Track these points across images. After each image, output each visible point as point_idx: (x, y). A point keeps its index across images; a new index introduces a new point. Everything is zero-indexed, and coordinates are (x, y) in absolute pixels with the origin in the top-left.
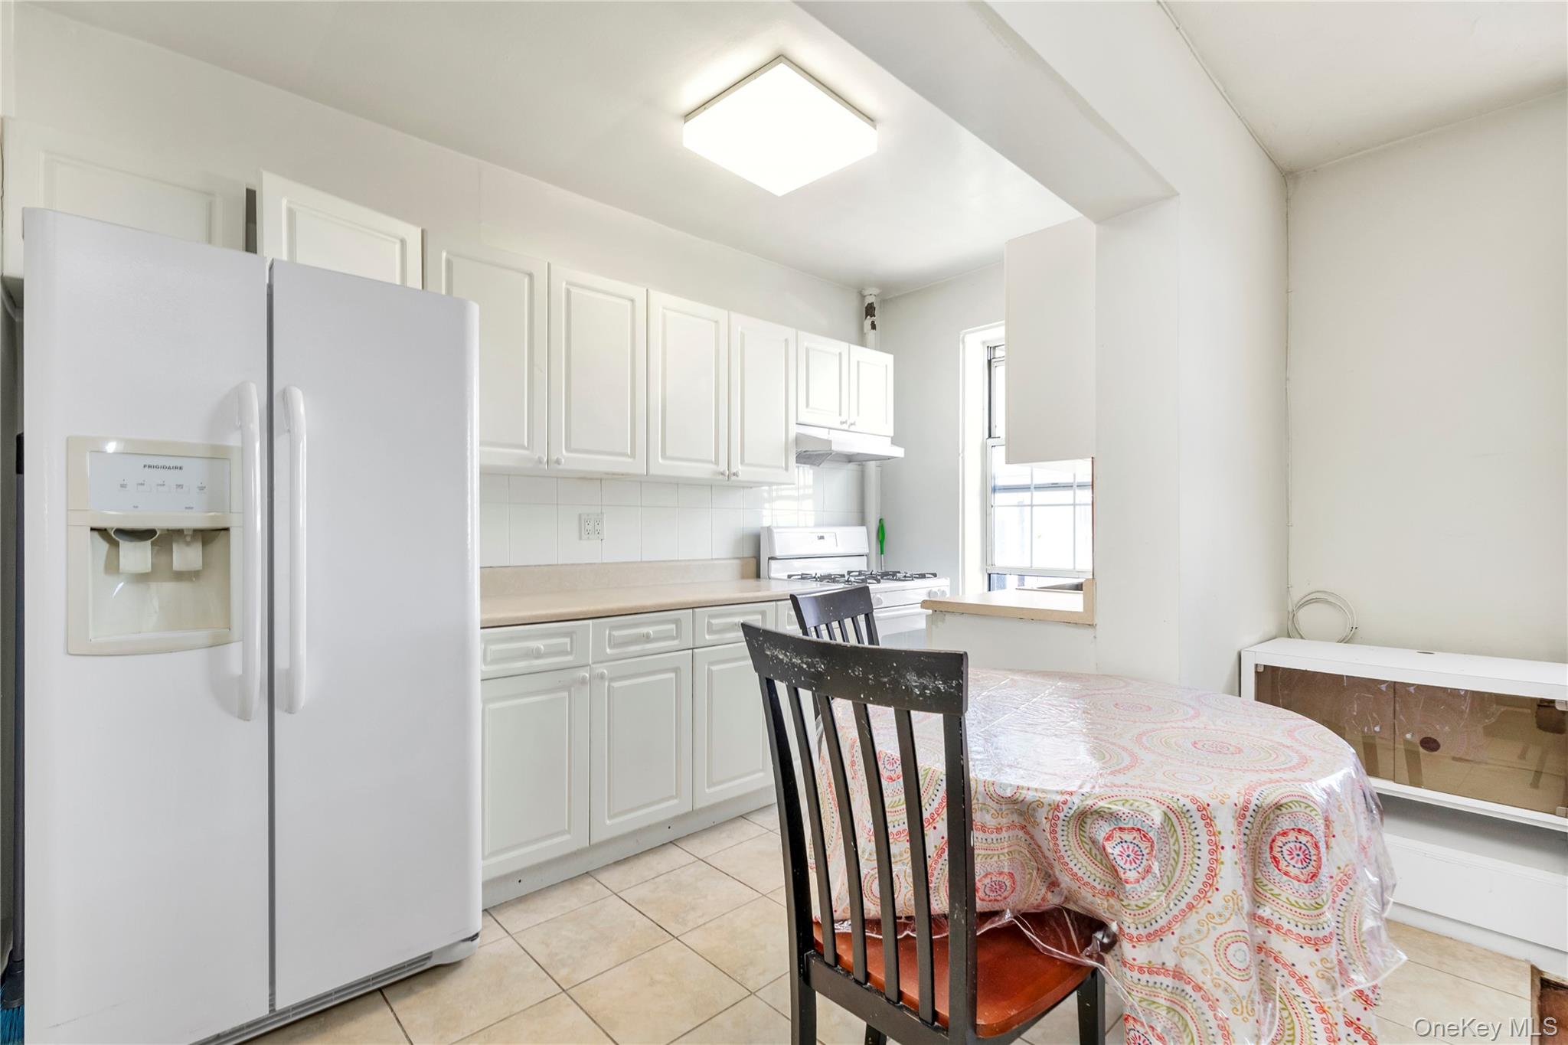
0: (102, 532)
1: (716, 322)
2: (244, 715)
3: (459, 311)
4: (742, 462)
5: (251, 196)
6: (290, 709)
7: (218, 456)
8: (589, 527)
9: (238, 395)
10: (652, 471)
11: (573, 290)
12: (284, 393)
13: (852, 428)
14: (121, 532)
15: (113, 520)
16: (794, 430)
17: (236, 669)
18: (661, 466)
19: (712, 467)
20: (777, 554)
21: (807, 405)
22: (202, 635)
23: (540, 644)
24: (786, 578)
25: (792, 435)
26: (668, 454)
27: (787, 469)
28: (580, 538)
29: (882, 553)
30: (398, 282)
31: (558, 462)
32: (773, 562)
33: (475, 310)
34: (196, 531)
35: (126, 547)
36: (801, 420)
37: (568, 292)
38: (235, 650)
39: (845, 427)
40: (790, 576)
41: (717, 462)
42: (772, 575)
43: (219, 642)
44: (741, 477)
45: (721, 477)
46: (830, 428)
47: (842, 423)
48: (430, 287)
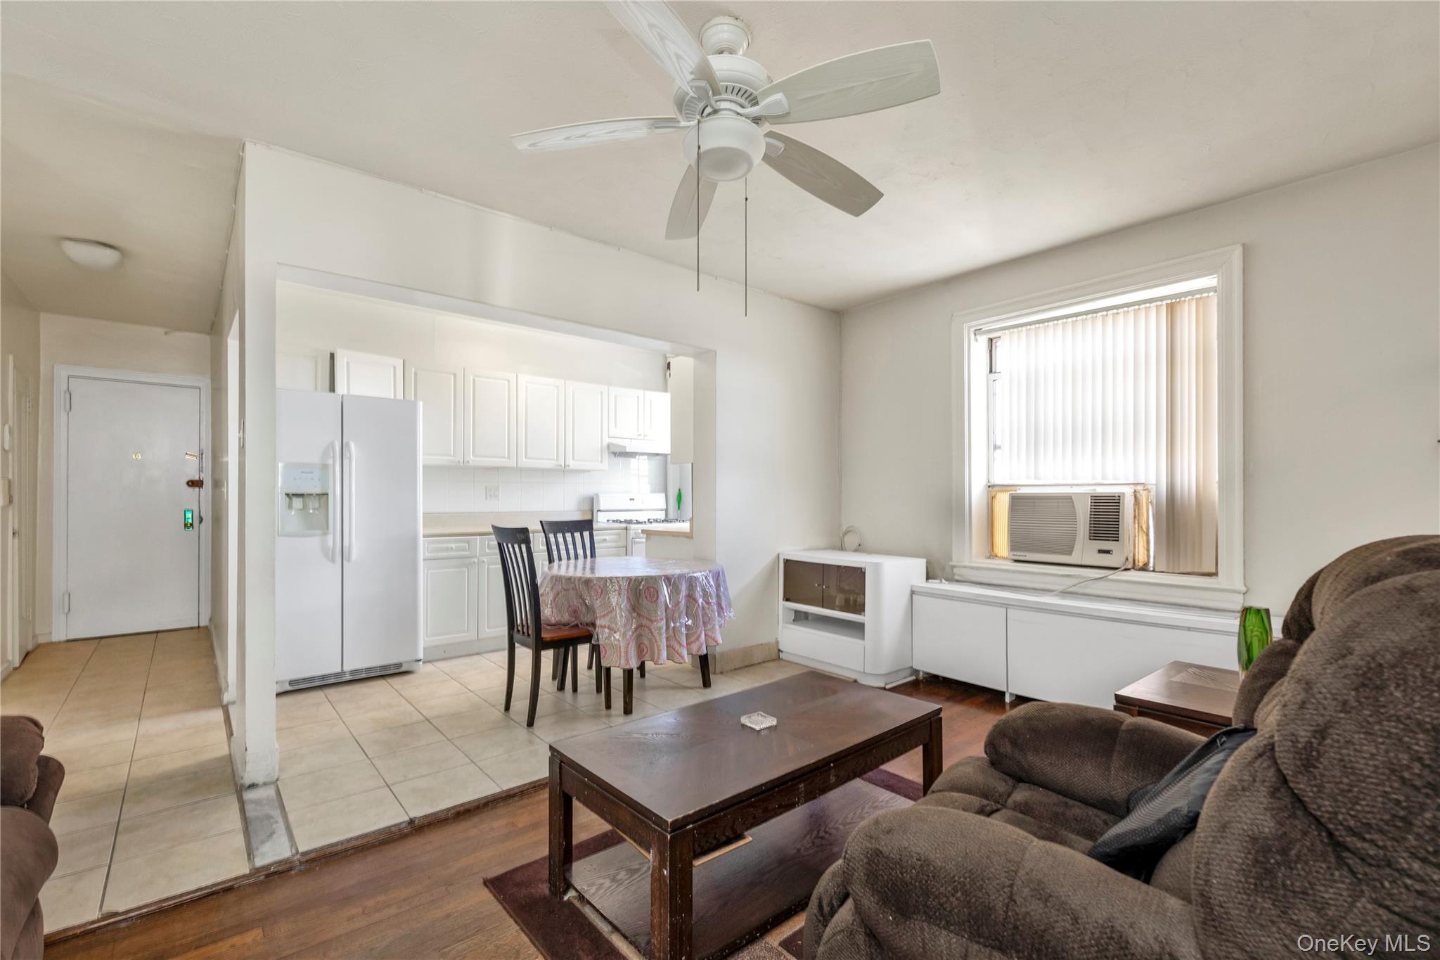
0: (287, 495)
1: (557, 387)
2: (333, 561)
3: (414, 406)
4: (573, 459)
5: (332, 356)
6: (349, 560)
7: (325, 467)
8: (491, 493)
9: (332, 445)
10: (519, 466)
11: (477, 379)
12: (347, 443)
13: (646, 438)
14: (293, 495)
15: (291, 491)
16: (607, 441)
17: (330, 544)
18: (524, 462)
19: (555, 462)
20: (601, 508)
21: (616, 426)
22: (319, 532)
23: (453, 546)
24: (606, 521)
25: (605, 443)
26: (528, 456)
27: (602, 462)
28: (486, 498)
29: (679, 508)
30: (393, 398)
31: (468, 462)
32: (599, 513)
33: (421, 404)
34: (317, 495)
35: (294, 499)
36: (610, 435)
37: (474, 380)
38: (330, 537)
39: (640, 437)
40: (608, 521)
41: (557, 459)
42: (599, 520)
43: (325, 534)
44: (571, 467)
45: (560, 467)
46: (631, 439)
47: (639, 435)
48: (407, 397)
